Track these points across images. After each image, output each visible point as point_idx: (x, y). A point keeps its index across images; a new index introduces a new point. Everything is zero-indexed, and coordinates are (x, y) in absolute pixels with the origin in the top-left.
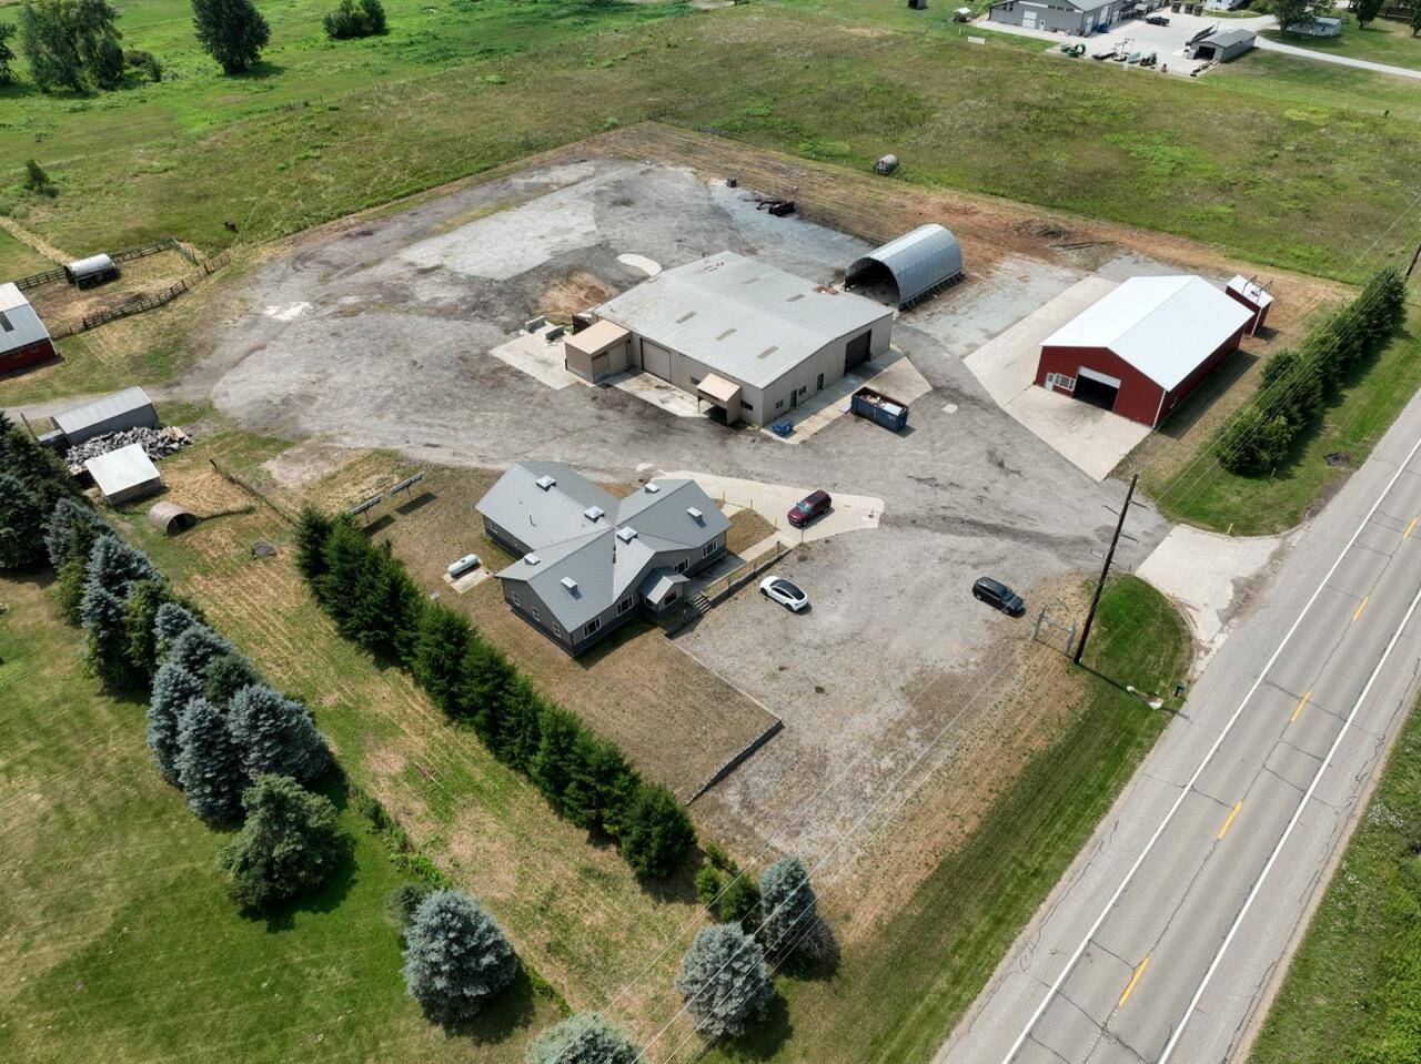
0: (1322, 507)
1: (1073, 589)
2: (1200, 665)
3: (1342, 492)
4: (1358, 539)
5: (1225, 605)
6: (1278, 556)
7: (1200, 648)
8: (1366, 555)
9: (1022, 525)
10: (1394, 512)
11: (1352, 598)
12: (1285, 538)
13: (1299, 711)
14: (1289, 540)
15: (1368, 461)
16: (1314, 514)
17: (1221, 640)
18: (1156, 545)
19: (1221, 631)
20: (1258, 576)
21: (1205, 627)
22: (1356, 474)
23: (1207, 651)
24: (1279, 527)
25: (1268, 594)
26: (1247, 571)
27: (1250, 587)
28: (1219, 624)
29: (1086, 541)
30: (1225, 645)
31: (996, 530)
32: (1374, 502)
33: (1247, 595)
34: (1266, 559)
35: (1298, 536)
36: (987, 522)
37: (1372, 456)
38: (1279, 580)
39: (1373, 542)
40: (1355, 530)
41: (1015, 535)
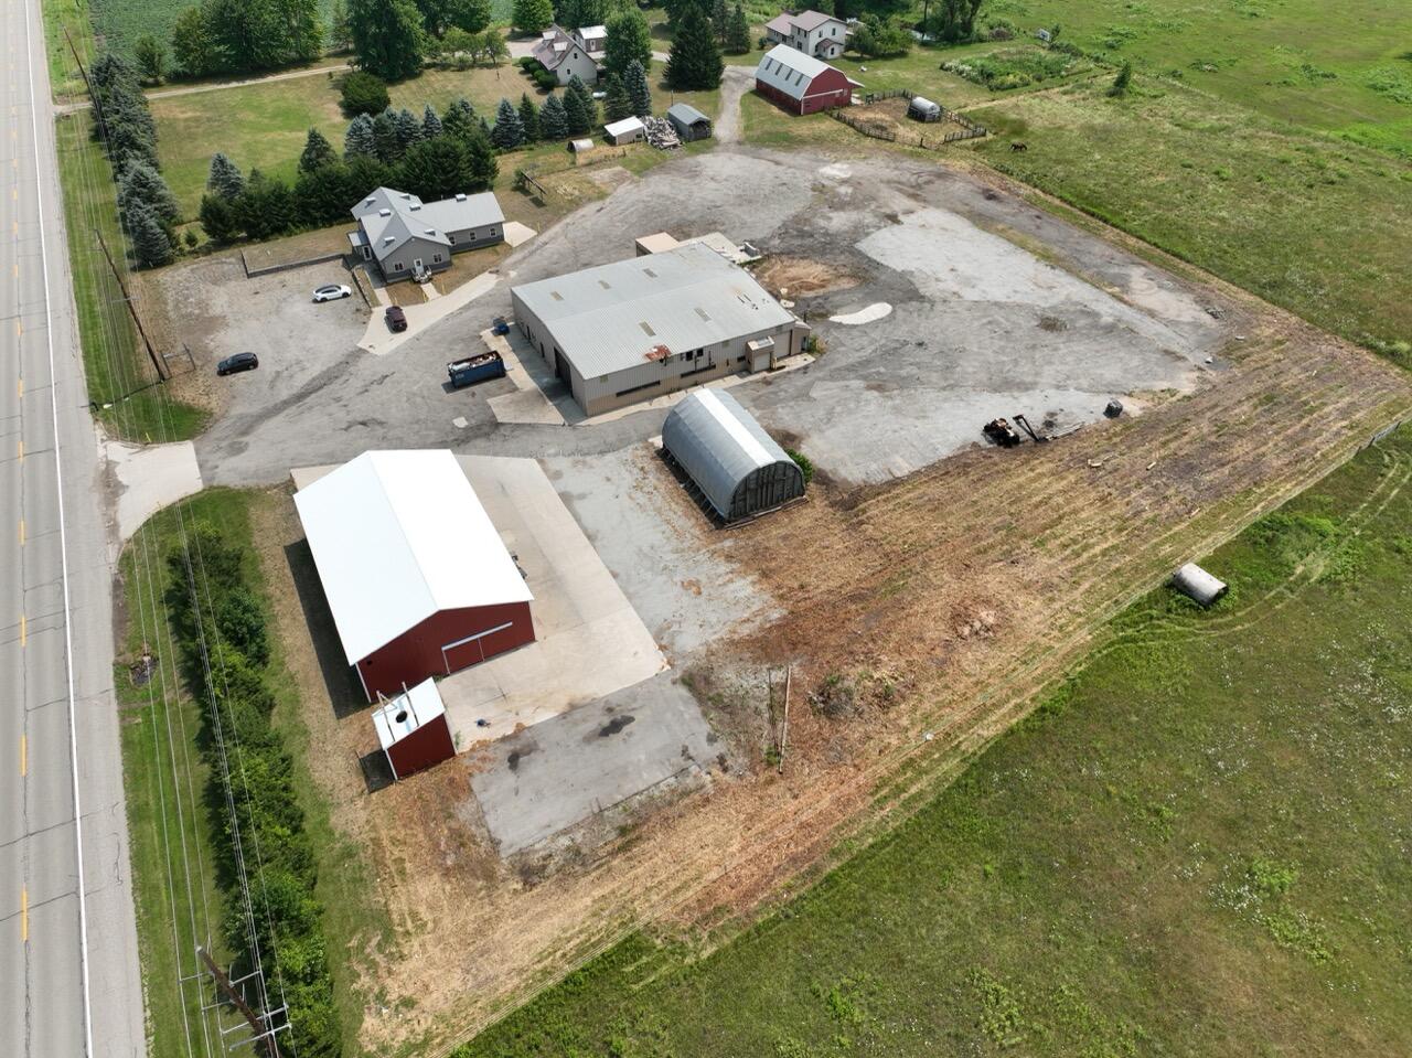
0: (115, 597)
1: (214, 404)
2: (100, 432)
3: (110, 626)
4: (62, 585)
5: (117, 470)
6: (113, 529)
7: (110, 438)
8: (46, 577)
9: (293, 409)
10: (48, 636)
11: (34, 536)
12: (121, 545)
13: (21, 448)
14: (117, 546)
15: (112, 684)
16: (116, 585)
17: (101, 452)
18: (201, 466)
19: (106, 456)
20: (114, 503)
21: (118, 451)
22: (112, 658)
23: (102, 441)
24: (132, 546)
25: (96, 497)
26: (125, 501)
27: (112, 493)
28: (110, 458)
29: (245, 433)
30: (96, 451)
31: (300, 397)
32: (73, 636)
33: (110, 486)
34: (120, 518)
35: (113, 555)
36: (313, 396)
37: (113, 694)
38: (97, 512)
39: (48, 593)
40: (71, 592)
41: (286, 404)
